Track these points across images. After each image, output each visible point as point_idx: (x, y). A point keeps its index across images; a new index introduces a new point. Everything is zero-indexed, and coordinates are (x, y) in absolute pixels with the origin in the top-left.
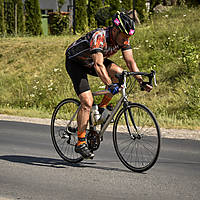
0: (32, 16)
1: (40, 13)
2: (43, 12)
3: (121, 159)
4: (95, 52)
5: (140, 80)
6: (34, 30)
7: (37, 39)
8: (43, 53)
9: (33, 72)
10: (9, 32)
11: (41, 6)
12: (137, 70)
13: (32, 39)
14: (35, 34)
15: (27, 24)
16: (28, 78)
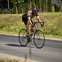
0: (49, 6)
1: (52, 5)
2: (53, 5)
3: (35, 45)
4: (28, 16)
5: (41, 24)
6: (50, 11)
7: (51, 13)
8: (53, 18)
9: (49, 23)
10: (42, 11)
11: (52, 3)
12: (40, 21)
13: (49, 13)
14: (50, 12)
15: (48, 9)
16: (48, 25)
